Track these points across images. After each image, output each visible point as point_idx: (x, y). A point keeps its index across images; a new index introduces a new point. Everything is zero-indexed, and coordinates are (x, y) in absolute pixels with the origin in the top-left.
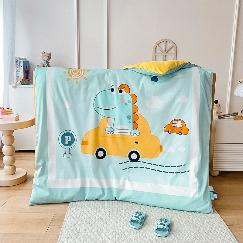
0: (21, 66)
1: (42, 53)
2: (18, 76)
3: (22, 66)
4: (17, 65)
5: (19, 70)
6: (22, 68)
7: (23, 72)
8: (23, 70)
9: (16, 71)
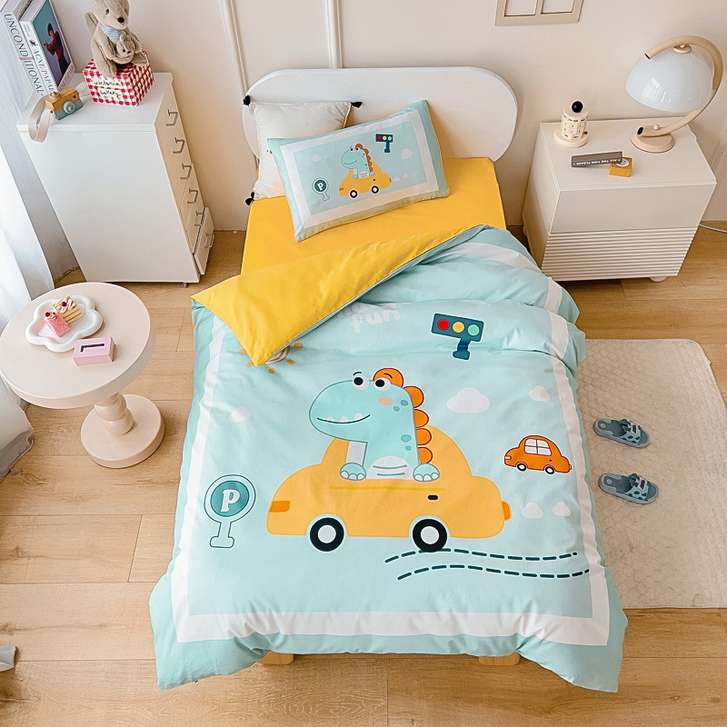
0: (33, 43)
2: (33, 73)
4: (18, 39)
5: (30, 56)
6: (38, 48)
7: (45, 63)
8: (41, 54)
9: (21, 59)
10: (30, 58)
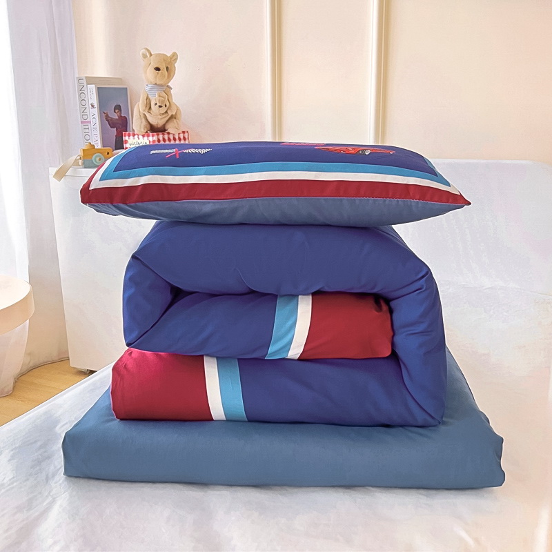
0: (93, 106)
1: (145, 56)
2: (87, 137)
3: (96, 106)
4: (83, 103)
5: (88, 120)
6: (96, 111)
7: (98, 126)
8: (97, 116)
9: (82, 122)
10: (88, 122)
